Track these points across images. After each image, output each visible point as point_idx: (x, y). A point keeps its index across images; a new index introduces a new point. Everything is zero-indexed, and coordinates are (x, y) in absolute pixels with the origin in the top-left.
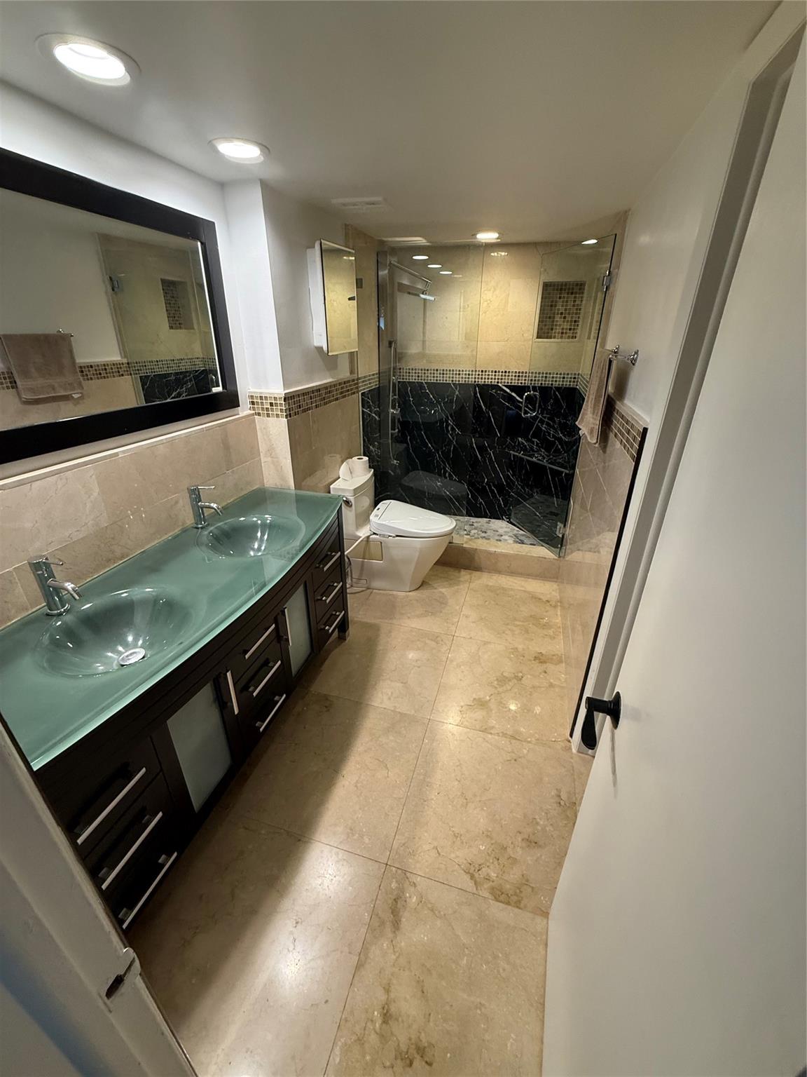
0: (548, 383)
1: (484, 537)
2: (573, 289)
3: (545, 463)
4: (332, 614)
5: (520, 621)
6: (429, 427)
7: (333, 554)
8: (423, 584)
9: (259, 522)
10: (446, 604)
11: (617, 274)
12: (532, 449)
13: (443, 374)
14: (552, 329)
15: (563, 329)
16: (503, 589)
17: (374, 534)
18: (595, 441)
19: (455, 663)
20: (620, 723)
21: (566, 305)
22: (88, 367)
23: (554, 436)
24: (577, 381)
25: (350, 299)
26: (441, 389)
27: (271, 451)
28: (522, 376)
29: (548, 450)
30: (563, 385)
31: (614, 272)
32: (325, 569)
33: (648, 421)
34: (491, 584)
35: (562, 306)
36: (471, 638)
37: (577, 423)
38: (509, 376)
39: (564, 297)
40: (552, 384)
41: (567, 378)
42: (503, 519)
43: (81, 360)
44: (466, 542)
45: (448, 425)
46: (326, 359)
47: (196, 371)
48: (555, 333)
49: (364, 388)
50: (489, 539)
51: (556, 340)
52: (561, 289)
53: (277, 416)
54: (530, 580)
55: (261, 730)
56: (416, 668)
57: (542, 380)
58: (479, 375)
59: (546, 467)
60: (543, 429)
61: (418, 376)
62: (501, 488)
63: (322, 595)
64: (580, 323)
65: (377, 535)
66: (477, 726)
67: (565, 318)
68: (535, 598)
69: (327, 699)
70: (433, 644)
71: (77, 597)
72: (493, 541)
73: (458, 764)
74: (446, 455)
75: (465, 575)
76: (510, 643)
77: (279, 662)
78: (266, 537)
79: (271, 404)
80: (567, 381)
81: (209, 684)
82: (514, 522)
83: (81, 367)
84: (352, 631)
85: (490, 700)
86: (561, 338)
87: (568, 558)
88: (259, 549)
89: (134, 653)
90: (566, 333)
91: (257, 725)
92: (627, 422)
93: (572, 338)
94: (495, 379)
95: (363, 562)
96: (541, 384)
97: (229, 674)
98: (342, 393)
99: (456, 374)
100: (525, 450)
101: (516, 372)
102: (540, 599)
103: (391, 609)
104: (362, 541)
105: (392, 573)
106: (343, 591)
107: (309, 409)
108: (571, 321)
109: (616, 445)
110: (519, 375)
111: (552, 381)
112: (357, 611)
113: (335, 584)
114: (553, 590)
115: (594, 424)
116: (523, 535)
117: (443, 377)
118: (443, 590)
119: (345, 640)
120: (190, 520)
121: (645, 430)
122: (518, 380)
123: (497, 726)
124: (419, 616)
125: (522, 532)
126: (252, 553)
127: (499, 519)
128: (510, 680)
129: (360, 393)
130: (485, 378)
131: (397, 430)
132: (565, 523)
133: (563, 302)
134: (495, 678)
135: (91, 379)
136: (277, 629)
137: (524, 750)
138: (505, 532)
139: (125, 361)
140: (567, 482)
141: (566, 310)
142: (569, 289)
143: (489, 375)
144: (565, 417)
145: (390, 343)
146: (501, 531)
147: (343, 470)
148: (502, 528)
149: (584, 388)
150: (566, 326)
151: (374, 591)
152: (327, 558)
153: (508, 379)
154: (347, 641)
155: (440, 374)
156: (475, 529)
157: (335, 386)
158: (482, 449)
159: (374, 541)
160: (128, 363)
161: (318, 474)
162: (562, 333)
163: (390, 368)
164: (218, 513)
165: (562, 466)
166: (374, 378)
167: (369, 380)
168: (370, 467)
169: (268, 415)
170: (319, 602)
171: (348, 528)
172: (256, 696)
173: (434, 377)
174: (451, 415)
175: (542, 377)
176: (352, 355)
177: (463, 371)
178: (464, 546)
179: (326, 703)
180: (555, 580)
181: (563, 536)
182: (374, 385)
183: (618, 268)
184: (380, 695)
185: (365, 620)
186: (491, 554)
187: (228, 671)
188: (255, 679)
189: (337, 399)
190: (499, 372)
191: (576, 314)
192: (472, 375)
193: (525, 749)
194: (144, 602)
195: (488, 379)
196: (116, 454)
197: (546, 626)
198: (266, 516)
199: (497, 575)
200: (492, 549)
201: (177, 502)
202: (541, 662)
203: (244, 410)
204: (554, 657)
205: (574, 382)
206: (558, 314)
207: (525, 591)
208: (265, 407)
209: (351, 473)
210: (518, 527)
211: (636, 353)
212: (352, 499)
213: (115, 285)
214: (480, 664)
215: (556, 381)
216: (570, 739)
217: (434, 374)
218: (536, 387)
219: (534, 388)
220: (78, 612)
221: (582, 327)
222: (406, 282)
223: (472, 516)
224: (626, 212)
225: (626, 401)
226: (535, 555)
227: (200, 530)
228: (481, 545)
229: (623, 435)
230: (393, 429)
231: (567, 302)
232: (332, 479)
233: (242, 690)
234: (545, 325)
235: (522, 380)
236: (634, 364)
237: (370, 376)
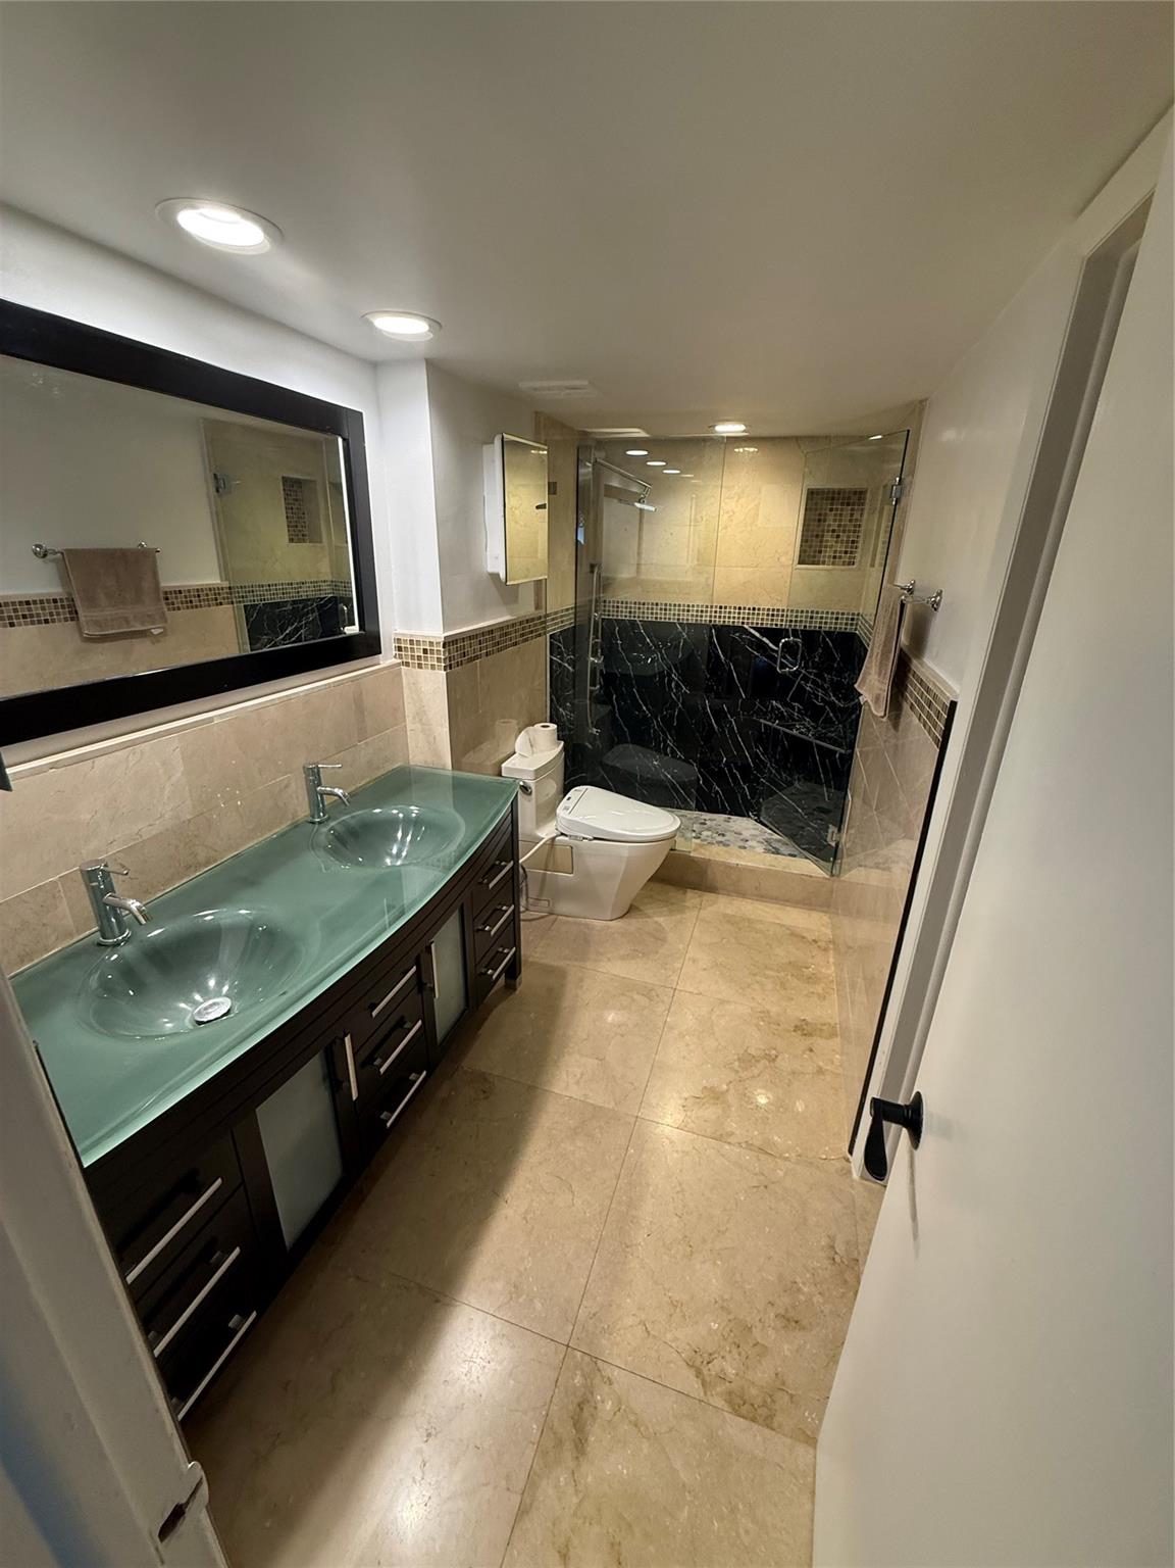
0: (814, 625)
1: (721, 842)
2: (849, 498)
3: (810, 737)
4: (498, 952)
5: (772, 969)
6: (644, 681)
7: (503, 863)
8: (631, 910)
9: (401, 815)
10: (664, 940)
11: (911, 482)
12: (791, 717)
13: (666, 610)
14: (820, 552)
15: (835, 552)
16: (749, 920)
17: (562, 834)
18: (882, 714)
19: (676, 1032)
20: (921, 1140)
21: (840, 520)
22: (175, 592)
23: (823, 700)
24: (857, 624)
25: (538, 507)
26: (661, 631)
27: (421, 715)
28: (778, 615)
29: (815, 718)
30: (836, 628)
31: (907, 481)
32: (491, 886)
33: (958, 691)
34: (729, 912)
35: (835, 520)
36: (700, 994)
37: (856, 686)
38: (758, 614)
39: (837, 510)
40: (820, 627)
41: (842, 619)
42: (749, 816)
43: (168, 582)
44: (694, 850)
45: (671, 680)
46: (503, 589)
47: (322, 599)
48: (824, 557)
49: (554, 628)
50: (728, 845)
51: (825, 567)
52: (833, 499)
53: (433, 667)
54: (788, 908)
55: (389, 1124)
56: (618, 1036)
57: (806, 622)
58: (716, 612)
59: (811, 743)
60: (808, 688)
61: (630, 612)
62: (745, 770)
63: (485, 924)
64: (860, 545)
65: (566, 835)
66: (708, 1130)
67: (838, 536)
68: (796, 936)
69: (485, 1079)
70: (643, 1001)
71: (143, 922)
72: (734, 849)
73: (678, 1189)
74: (667, 721)
75: (692, 898)
76: (760, 1004)
77: (420, 1023)
78: (409, 838)
79: (425, 651)
80: (841, 624)
81: (317, 1056)
82: (766, 822)
83: (166, 593)
84: (526, 976)
85: (727, 1091)
86: (833, 564)
87: (846, 877)
88: (398, 856)
89: (215, 1004)
90: (840, 557)
91: (382, 1116)
92: (928, 690)
93: (849, 564)
94: (739, 618)
95: (545, 874)
96: (805, 626)
97: (347, 1040)
98: (523, 635)
99: (684, 610)
100: (781, 717)
101: (768, 610)
102: (803, 937)
103: (583, 945)
104: (544, 844)
105: (584, 893)
106: (515, 918)
107: (477, 657)
108: (847, 542)
109: (911, 719)
110: (773, 613)
111: (821, 623)
112: (535, 949)
113: (504, 908)
114: (823, 925)
115: (881, 689)
116: (779, 841)
117: (665, 614)
118: (661, 920)
119: (515, 989)
120: (303, 810)
121: (954, 704)
122: (772, 620)
123: (738, 1132)
124: (623, 958)
125: (776, 836)
126: (388, 861)
127: (744, 816)
128: (758, 1061)
129: (548, 635)
130: (725, 617)
131: (598, 686)
132: (839, 825)
133: (835, 515)
134: (736, 1057)
135: (179, 609)
136: (418, 972)
137: (779, 1171)
138: (753, 835)
139: (226, 584)
140: (843, 766)
141: (839, 526)
142: (844, 498)
143: (730, 613)
144: (840, 673)
145: (592, 566)
146: (746, 834)
147: (521, 742)
148: (747, 829)
149: (865, 634)
150: (840, 548)
151: (560, 917)
152: (494, 869)
153: (758, 619)
154: (517, 992)
155: (661, 609)
156: (708, 829)
157: (513, 625)
158: (719, 714)
159: (564, 845)
160: (230, 588)
161: (486, 746)
162: (835, 557)
163: (591, 601)
164: (344, 802)
165: (834, 742)
166: (568, 615)
167: (562, 616)
168: (559, 739)
169: (420, 666)
170: (480, 933)
171: (526, 825)
172: (384, 1073)
173: (652, 613)
174: (675, 666)
175: (806, 617)
176: (539, 585)
177: (693, 606)
178: (692, 855)
179: (484, 1084)
180: (825, 909)
181: (837, 845)
182: (568, 623)
183: (912, 473)
184: (564, 1073)
185: (542, 961)
186: (731, 867)
187: (346, 1035)
188: (382, 1047)
189: (516, 644)
190: (745, 608)
191: (854, 532)
192: (707, 612)
193: (781, 1170)
194: (234, 929)
195: (729, 618)
196: (211, 719)
197: (812, 979)
198: (412, 808)
199: (740, 899)
200: (734, 861)
201: (286, 787)
202: (805, 1035)
203: (387, 658)
204: (825, 1028)
205: (852, 625)
206: (828, 531)
207: (782, 926)
208: (416, 654)
209: (532, 746)
210: (771, 829)
211: (940, 594)
212: (531, 784)
213: (220, 484)
214: (713, 1033)
215: (826, 623)
216: (849, 1156)
217: (652, 609)
218: (797, 630)
219: (795, 633)
220: (141, 941)
221: (862, 549)
222: (615, 483)
223: (704, 811)
224: (921, 402)
225: (925, 660)
226: (795, 872)
227: (317, 826)
228: (715, 854)
229: (922, 708)
230: (593, 684)
231: (841, 515)
232: (505, 755)
233: (365, 1063)
234: (810, 547)
235: (777, 620)
236: (936, 609)
237: (562, 611)
